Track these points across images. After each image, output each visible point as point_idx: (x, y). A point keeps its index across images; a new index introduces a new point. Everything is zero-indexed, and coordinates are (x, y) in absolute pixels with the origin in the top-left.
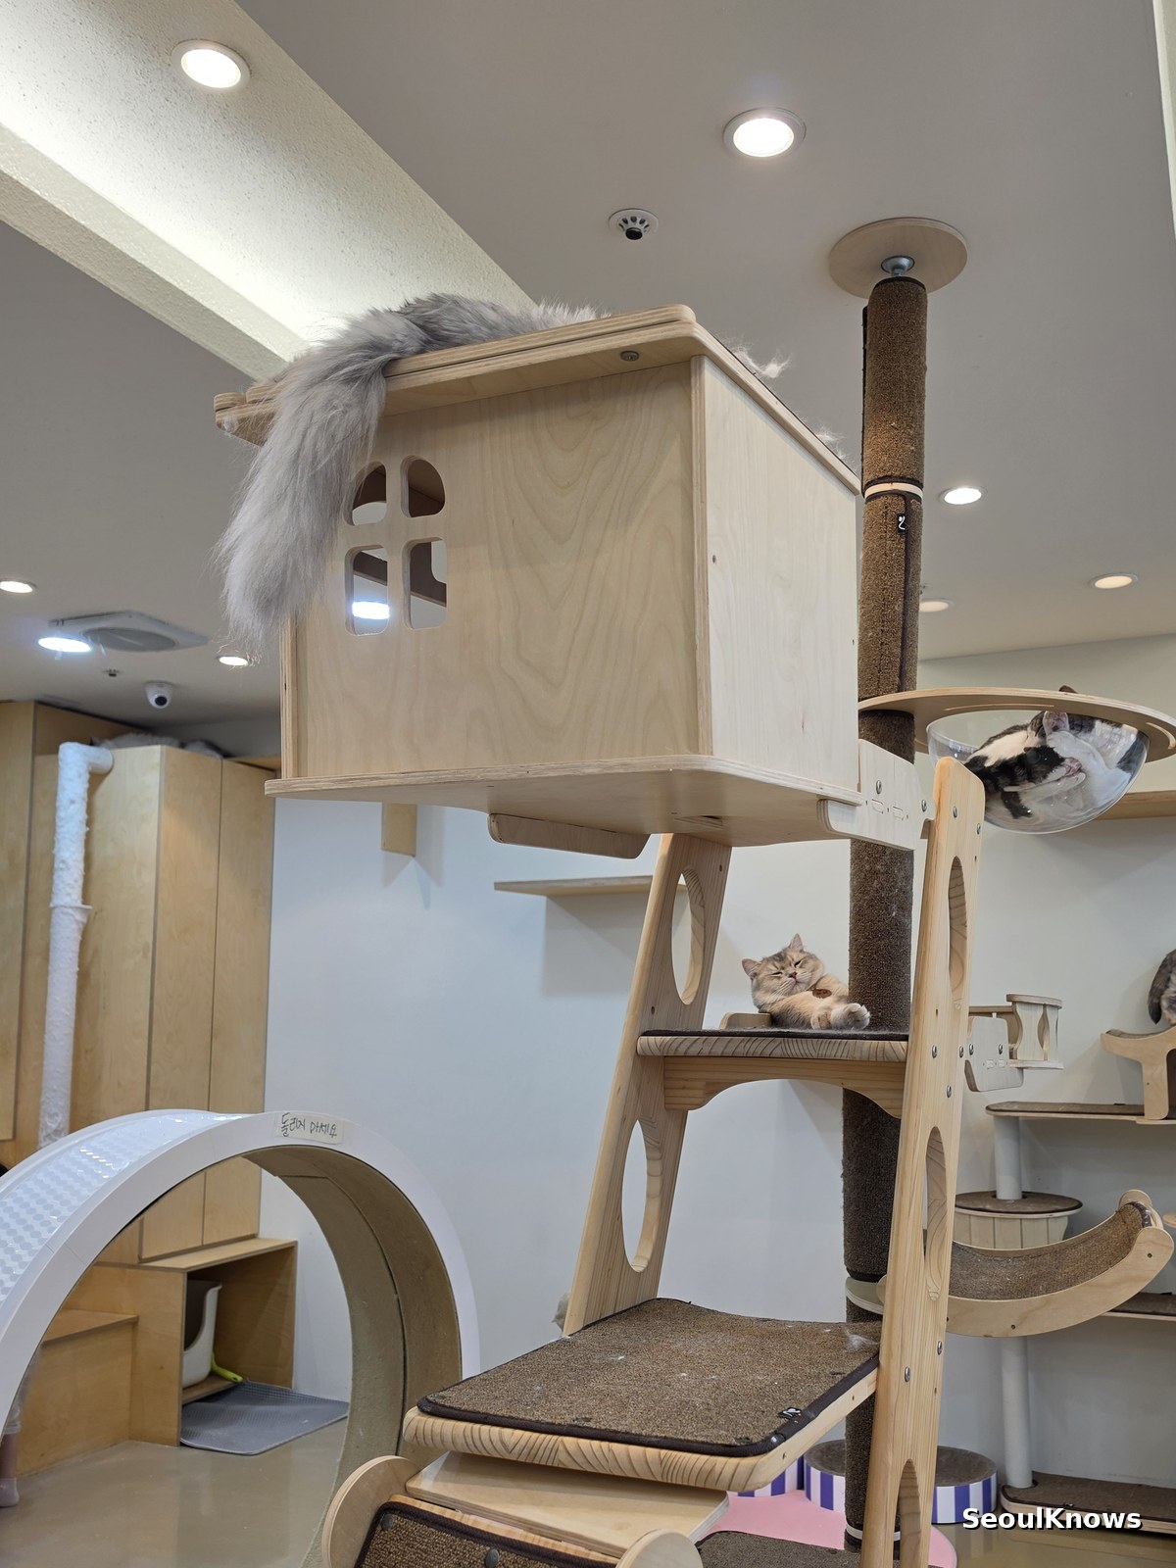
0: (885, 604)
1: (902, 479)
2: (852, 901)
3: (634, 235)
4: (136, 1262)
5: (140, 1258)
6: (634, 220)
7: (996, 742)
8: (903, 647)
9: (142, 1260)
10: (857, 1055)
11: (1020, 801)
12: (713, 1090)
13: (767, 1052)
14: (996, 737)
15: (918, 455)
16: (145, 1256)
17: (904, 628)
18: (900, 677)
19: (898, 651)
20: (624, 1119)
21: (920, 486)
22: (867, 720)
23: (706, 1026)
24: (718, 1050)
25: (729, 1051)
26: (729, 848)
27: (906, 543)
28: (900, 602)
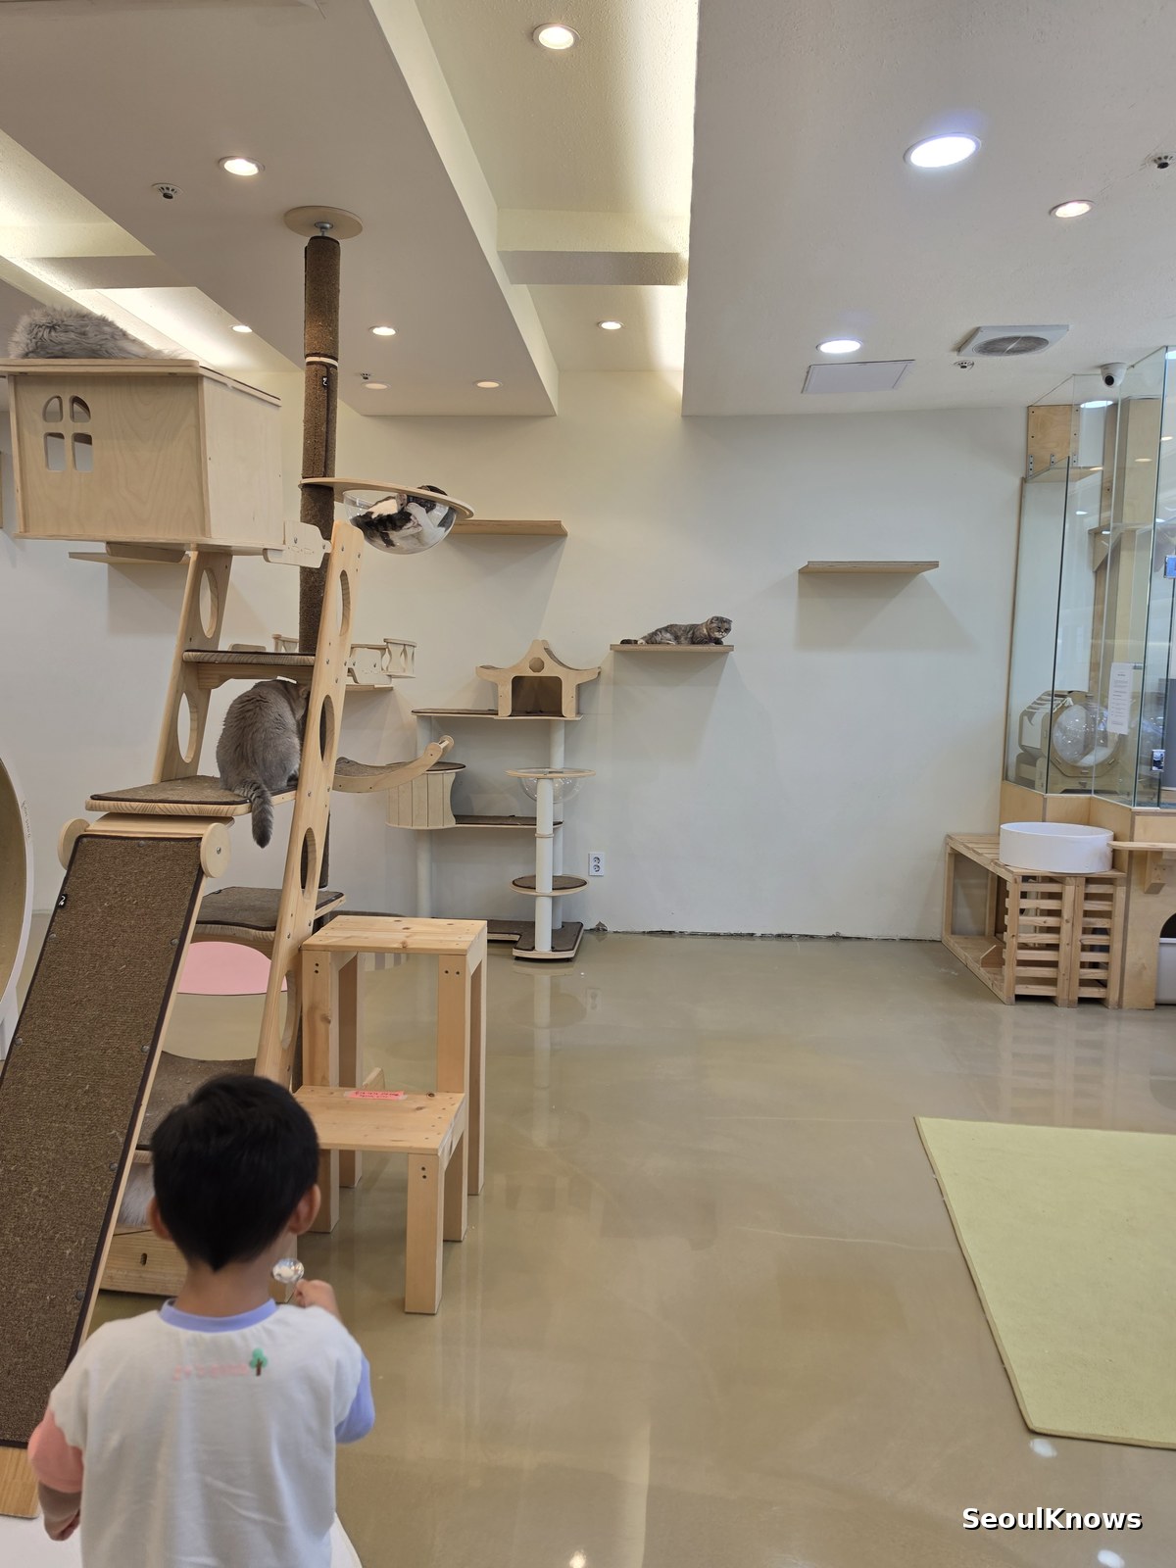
0: (316, 427)
1: (325, 356)
3: (166, 196)
6: (168, 189)
7: (380, 504)
8: (326, 451)
10: (292, 663)
11: (390, 538)
12: (223, 680)
13: (249, 661)
14: (380, 502)
15: (335, 344)
17: (327, 441)
18: (325, 467)
19: (323, 453)
20: (177, 691)
21: (336, 360)
22: (307, 489)
23: (219, 649)
24: (225, 659)
25: (231, 660)
26: (231, 556)
27: (328, 393)
28: (325, 426)
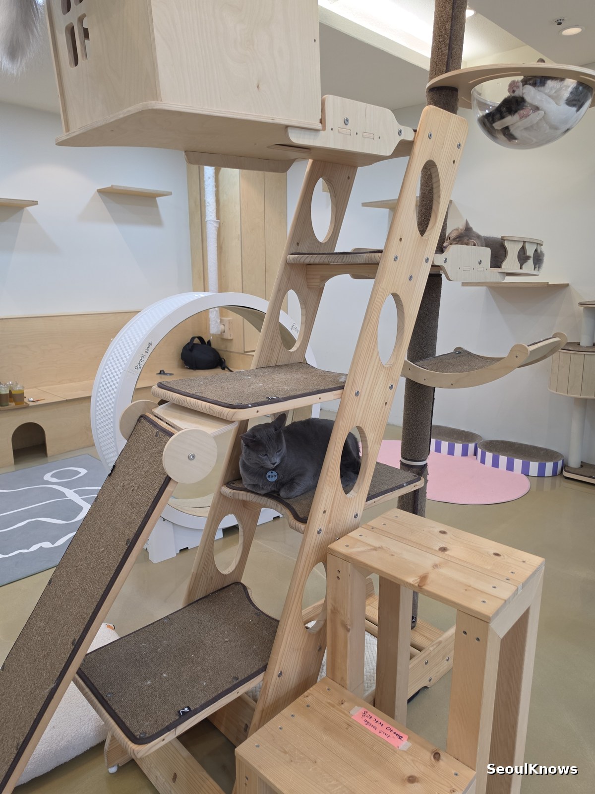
2: (421, 191)
4: (243, 352)
5: (244, 351)
9: (245, 352)
11: (510, 131)
16: (246, 350)
18: (447, 66)
20: (279, 290)
22: (430, 93)
